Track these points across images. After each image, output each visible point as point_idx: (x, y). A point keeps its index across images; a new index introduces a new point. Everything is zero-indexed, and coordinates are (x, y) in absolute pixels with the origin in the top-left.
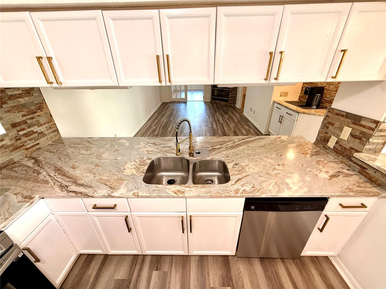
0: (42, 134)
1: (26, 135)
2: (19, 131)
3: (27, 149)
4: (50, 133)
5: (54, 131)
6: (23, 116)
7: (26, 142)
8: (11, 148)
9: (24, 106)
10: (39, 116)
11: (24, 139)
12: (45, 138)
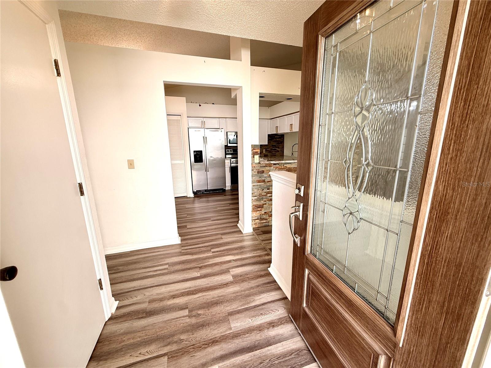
0: (278, 151)
1: (274, 150)
2: (273, 148)
3: (272, 154)
4: (281, 152)
5: (282, 152)
6: (276, 144)
7: (273, 151)
8: (269, 152)
9: (277, 141)
10: (280, 145)
11: (273, 150)
12: (278, 153)
